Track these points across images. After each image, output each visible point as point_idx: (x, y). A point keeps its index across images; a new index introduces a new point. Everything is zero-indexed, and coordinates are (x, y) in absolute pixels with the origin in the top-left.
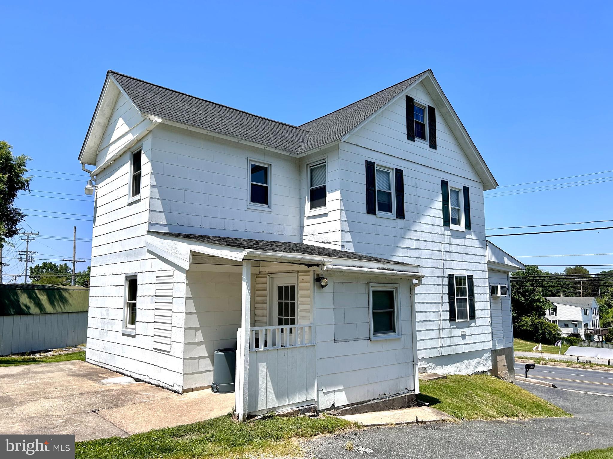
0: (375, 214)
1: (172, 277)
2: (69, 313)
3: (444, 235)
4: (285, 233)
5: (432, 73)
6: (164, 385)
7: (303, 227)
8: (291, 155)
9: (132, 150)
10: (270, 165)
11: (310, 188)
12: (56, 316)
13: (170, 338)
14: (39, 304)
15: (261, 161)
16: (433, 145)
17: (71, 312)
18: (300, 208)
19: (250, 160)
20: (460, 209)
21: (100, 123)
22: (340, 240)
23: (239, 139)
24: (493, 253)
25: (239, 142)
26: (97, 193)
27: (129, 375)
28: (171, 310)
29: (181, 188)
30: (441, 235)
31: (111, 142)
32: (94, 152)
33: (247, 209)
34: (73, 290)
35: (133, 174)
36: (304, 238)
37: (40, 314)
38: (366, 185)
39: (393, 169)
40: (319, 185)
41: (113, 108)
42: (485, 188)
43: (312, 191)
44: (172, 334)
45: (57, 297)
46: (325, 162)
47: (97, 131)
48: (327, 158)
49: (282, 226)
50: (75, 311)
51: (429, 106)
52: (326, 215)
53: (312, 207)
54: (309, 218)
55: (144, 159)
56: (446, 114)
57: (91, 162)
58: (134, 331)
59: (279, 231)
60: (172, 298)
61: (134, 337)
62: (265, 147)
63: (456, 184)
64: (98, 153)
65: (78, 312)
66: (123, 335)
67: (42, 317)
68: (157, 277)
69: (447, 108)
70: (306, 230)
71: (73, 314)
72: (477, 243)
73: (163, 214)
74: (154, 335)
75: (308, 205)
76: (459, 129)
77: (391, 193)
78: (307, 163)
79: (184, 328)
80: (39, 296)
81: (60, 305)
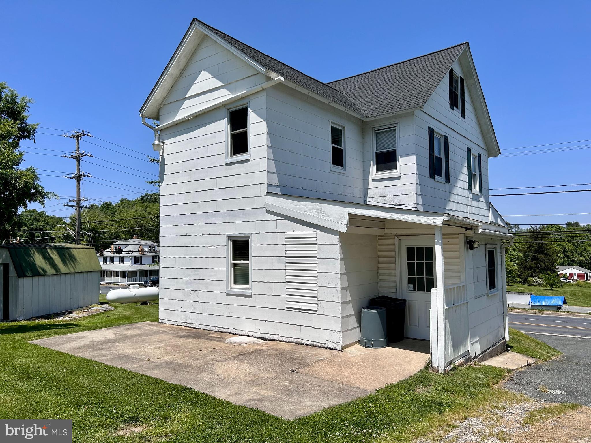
0: (434, 178)
1: (315, 239)
2: (79, 272)
3: (469, 198)
4: (355, 195)
5: (469, 45)
6: (308, 343)
7: (368, 189)
8: (362, 119)
9: (228, 107)
10: (344, 127)
11: (375, 151)
12: (69, 276)
13: (317, 297)
14: (53, 265)
15: (339, 123)
16: (463, 115)
17: (82, 272)
18: (364, 171)
19: (332, 123)
20: (476, 175)
21: (172, 74)
22: (416, 202)
23: (330, 101)
24: (494, 214)
25: (330, 104)
26: (163, 149)
27: (244, 334)
28: (316, 270)
29: (287, 149)
30: (468, 198)
31: (187, 96)
32: (158, 105)
33: (330, 172)
34: (79, 249)
35: (230, 132)
36: (368, 199)
37: (55, 275)
38: (429, 150)
39: (442, 136)
40: (387, 149)
41: (189, 60)
42: (490, 155)
43: (377, 154)
44: (319, 293)
45: (67, 256)
46: (396, 127)
47: (167, 84)
48: (398, 123)
49: (353, 188)
50: (85, 271)
51: (461, 77)
52: (398, 178)
53: (378, 170)
54: (373, 181)
55: (252, 117)
56: (472, 86)
57: (152, 116)
58: (250, 291)
59: (351, 193)
60: (316, 259)
61: (249, 296)
62: (346, 110)
63: (475, 152)
64: (162, 106)
65: (87, 272)
66: (228, 295)
67: (57, 278)
68: (286, 238)
69: (475, 80)
70: (370, 192)
71: (83, 274)
72: (484, 206)
73: (276, 175)
74: (286, 295)
75: (373, 168)
76: (480, 100)
77: (441, 158)
78: (373, 127)
79: (340, 288)
80: (51, 255)
81: (72, 265)
